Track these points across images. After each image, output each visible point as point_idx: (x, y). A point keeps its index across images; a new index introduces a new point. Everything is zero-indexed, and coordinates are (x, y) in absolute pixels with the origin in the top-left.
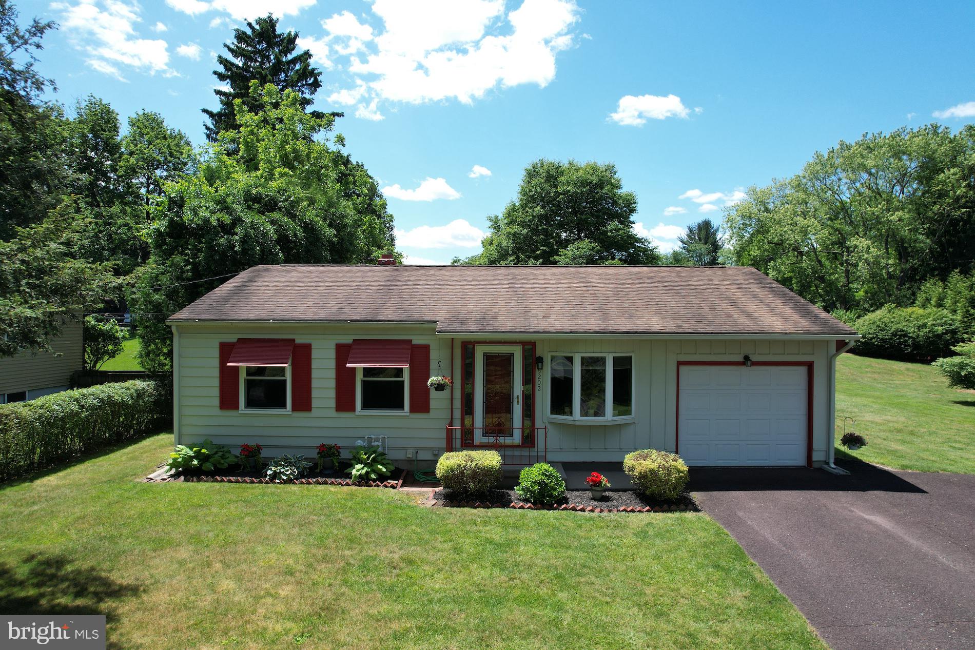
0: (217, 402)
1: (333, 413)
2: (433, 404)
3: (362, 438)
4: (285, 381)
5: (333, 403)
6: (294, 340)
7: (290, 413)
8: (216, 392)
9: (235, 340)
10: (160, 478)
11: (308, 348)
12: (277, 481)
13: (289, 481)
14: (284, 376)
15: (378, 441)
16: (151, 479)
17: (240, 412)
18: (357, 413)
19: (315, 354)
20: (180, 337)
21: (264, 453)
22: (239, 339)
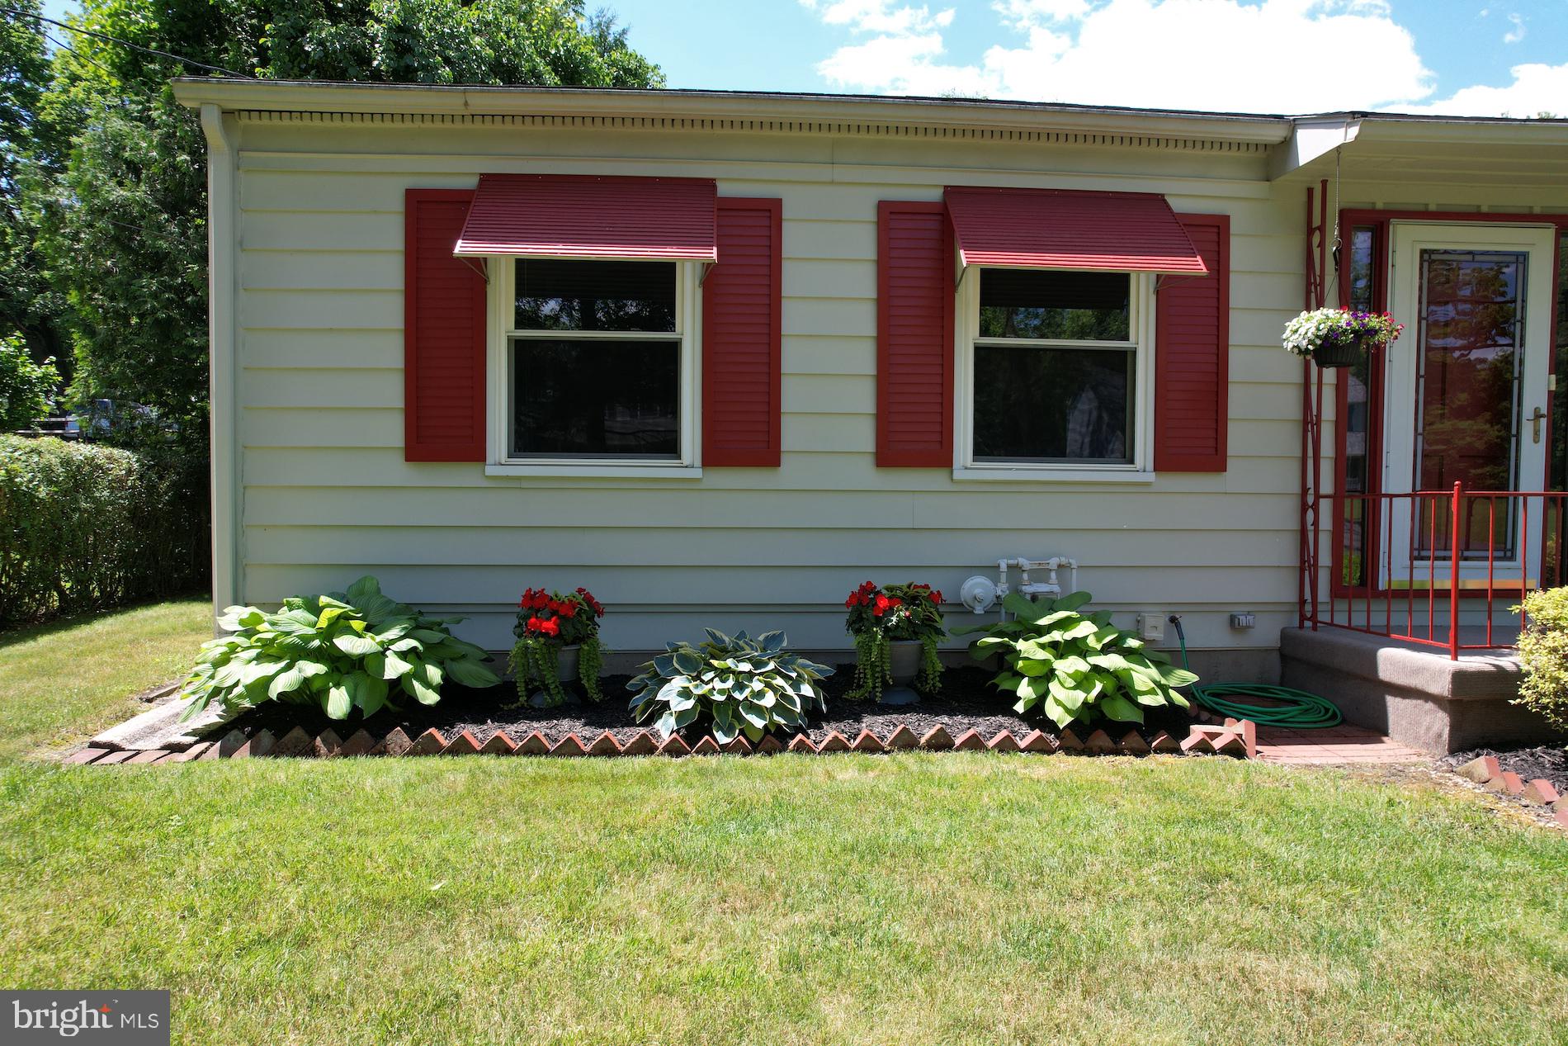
0: (393, 431)
1: (865, 473)
2: (1238, 438)
3: (992, 571)
4: (674, 348)
5: (864, 436)
6: (709, 184)
7: (697, 473)
8: (392, 391)
9: (471, 183)
10: (158, 741)
11: (769, 212)
12: (723, 739)
13: (773, 741)
14: (668, 323)
15: (1046, 581)
16: (113, 748)
17: (490, 470)
18: (958, 474)
19: (794, 240)
20: (236, 167)
21: (612, 635)
22: (486, 179)
